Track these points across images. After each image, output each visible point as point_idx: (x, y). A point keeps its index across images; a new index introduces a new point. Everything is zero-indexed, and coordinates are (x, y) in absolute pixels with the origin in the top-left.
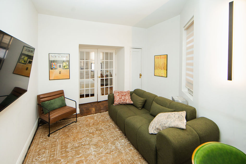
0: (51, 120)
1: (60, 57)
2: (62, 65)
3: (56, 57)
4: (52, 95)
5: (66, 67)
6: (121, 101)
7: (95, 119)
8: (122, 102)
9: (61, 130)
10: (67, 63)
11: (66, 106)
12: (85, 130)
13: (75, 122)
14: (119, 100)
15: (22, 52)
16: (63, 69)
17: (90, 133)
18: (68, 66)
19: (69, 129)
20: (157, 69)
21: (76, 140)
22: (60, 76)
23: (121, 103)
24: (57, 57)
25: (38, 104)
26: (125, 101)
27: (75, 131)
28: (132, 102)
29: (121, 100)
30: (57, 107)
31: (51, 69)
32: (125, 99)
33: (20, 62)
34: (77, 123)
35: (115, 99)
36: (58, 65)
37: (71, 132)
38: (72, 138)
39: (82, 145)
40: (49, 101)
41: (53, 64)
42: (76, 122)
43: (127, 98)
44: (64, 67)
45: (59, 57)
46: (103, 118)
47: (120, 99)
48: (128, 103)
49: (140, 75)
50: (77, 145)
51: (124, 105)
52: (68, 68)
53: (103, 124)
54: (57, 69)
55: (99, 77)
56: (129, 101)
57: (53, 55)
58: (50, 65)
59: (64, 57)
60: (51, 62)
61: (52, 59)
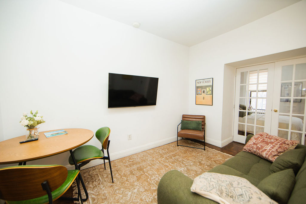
1: (204, 82)
2: (205, 90)
3: (201, 83)
6: (253, 148)
8: (255, 150)
10: (210, 88)
14: (251, 145)
16: (206, 94)
17: (200, 163)
18: (211, 92)
19: (193, 151)
22: (204, 102)
23: (252, 151)
24: (202, 83)
26: (261, 151)
27: (194, 154)
29: (255, 146)
30: (191, 128)
31: (197, 94)
36: (203, 90)
37: (191, 153)
42: (205, 150)
44: (208, 92)
52: (211, 93)
54: (201, 94)
55: (276, 111)
56: (267, 154)
57: (199, 81)
58: (196, 91)
59: (208, 82)
60: (197, 88)
61: (198, 85)
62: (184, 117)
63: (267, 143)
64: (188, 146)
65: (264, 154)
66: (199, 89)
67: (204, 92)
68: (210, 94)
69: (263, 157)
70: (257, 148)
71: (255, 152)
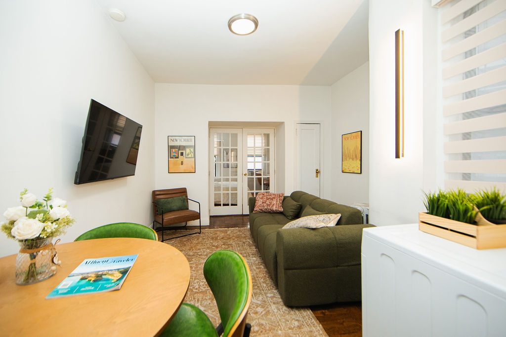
0: (165, 220)
1: (183, 140)
2: (184, 152)
3: (176, 141)
4: (170, 192)
5: (190, 156)
7: (228, 233)
8: (266, 207)
9: (179, 239)
10: (192, 150)
11: (188, 209)
12: (208, 242)
13: (198, 233)
14: (261, 204)
15: (137, 135)
16: (186, 158)
17: (214, 246)
18: (192, 154)
19: (189, 239)
20: (346, 159)
21: (193, 250)
22: (182, 168)
23: (263, 210)
24: (179, 141)
25: (153, 202)
26: (271, 206)
27: (195, 241)
28: (281, 209)
29: (265, 204)
30: (175, 208)
31: (171, 158)
32: (271, 203)
33: (134, 147)
34: (201, 235)
35: (256, 204)
36: (180, 152)
37: (190, 242)
38: (188, 248)
39: (198, 254)
40: (166, 200)
41: (174, 151)
42: (200, 233)
43: (275, 202)
44: (188, 155)
45: (180, 140)
46: (241, 233)
47: (263, 203)
48: (275, 209)
49: (318, 172)
50: (191, 254)
51: (270, 213)
52: (193, 156)
53: (236, 239)
54: (178, 158)
55: (245, 175)
56: (276, 207)
57: (174, 138)
58: (170, 152)
59: (188, 141)
60: (171, 148)
61: (171, 144)
62: (155, 194)
63: (272, 199)
64: (174, 236)
65: (274, 208)
66: (174, 150)
67: (182, 154)
68: (191, 158)
69: (273, 211)
70: (268, 205)
71: (266, 209)
